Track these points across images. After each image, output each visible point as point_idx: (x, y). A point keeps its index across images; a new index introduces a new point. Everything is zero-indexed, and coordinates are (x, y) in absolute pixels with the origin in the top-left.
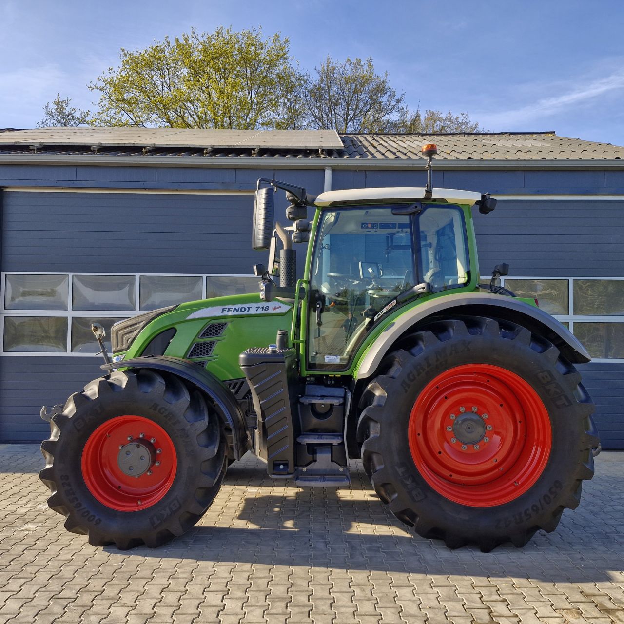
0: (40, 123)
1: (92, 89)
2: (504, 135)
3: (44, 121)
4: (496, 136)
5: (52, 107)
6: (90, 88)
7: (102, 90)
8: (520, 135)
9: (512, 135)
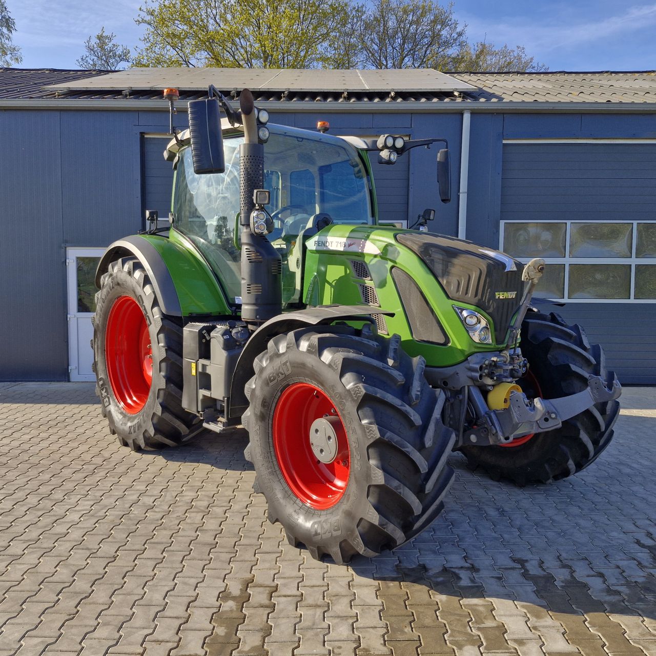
0: (80, 60)
1: (140, 23)
2: (605, 74)
3: (84, 58)
4: (597, 75)
5: (94, 41)
6: (137, 22)
7: (150, 24)
8: (621, 75)
9: (613, 75)
